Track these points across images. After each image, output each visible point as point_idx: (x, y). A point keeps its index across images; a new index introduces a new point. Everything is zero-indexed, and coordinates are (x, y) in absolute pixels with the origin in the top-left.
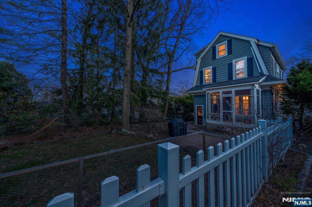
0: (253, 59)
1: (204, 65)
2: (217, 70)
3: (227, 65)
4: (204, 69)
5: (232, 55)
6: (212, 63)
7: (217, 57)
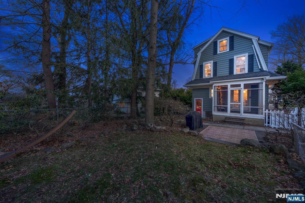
0: (254, 55)
1: (204, 59)
2: (218, 64)
3: (228, 60)
4: (204, 63)
5: (234, 51)
6: (212, 58)
7: (218, 52)
